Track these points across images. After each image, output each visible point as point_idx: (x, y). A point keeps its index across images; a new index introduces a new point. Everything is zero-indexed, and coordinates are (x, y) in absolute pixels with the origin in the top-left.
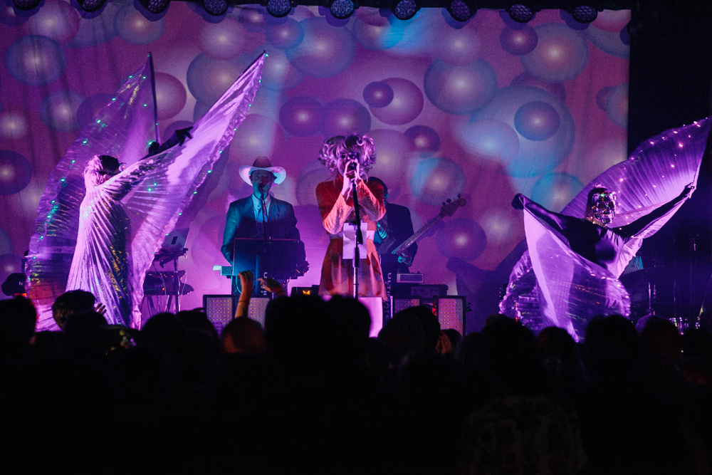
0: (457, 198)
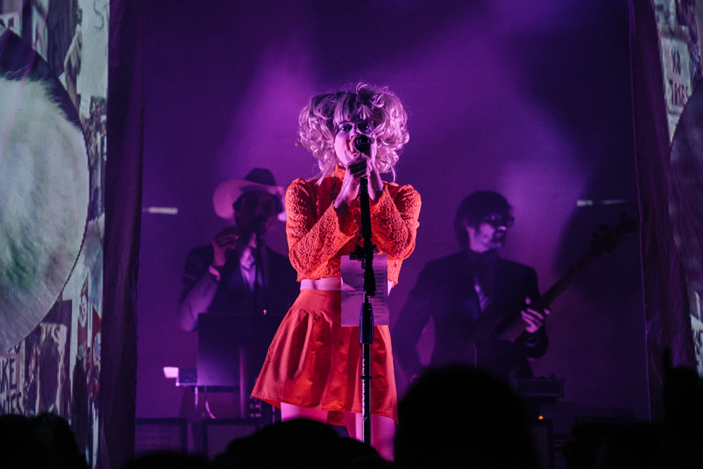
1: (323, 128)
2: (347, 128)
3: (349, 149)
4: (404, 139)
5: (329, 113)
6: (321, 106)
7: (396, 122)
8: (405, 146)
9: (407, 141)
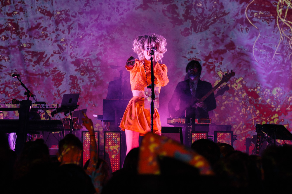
1: (141, 48)
2: (148, 49)
3: (148, 54)
4: (165, 51)
5: (143, 43)
6: (140, 41)
7: (163, 46)
8: (166, 53)
9: (166, 51)
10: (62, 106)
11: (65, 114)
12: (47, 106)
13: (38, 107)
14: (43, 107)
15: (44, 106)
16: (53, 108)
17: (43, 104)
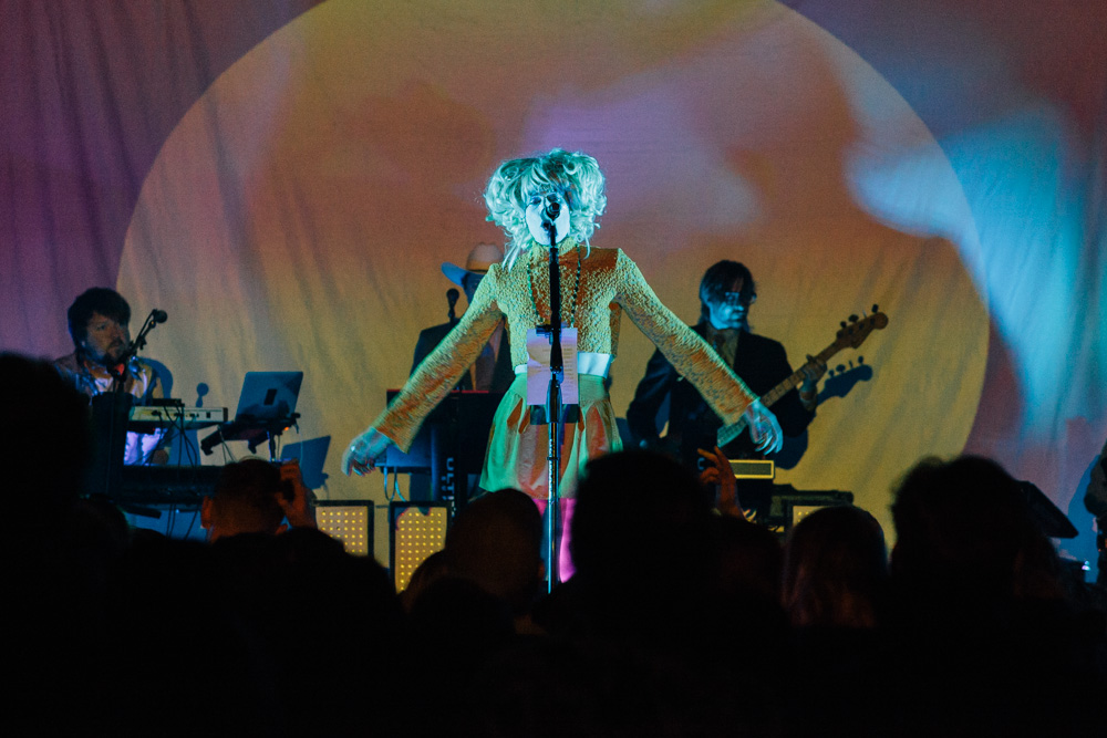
0: (870, 313)
10: (239, 416)
11: (252, 448)
12: (186, 413)
13: (157, 418)
14: (174, 418)
15: (176, 415)
16: (208, 420)
17: (174, 409)
